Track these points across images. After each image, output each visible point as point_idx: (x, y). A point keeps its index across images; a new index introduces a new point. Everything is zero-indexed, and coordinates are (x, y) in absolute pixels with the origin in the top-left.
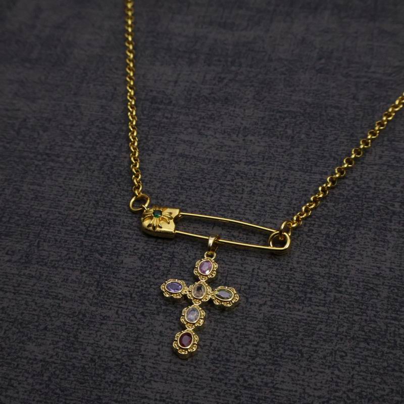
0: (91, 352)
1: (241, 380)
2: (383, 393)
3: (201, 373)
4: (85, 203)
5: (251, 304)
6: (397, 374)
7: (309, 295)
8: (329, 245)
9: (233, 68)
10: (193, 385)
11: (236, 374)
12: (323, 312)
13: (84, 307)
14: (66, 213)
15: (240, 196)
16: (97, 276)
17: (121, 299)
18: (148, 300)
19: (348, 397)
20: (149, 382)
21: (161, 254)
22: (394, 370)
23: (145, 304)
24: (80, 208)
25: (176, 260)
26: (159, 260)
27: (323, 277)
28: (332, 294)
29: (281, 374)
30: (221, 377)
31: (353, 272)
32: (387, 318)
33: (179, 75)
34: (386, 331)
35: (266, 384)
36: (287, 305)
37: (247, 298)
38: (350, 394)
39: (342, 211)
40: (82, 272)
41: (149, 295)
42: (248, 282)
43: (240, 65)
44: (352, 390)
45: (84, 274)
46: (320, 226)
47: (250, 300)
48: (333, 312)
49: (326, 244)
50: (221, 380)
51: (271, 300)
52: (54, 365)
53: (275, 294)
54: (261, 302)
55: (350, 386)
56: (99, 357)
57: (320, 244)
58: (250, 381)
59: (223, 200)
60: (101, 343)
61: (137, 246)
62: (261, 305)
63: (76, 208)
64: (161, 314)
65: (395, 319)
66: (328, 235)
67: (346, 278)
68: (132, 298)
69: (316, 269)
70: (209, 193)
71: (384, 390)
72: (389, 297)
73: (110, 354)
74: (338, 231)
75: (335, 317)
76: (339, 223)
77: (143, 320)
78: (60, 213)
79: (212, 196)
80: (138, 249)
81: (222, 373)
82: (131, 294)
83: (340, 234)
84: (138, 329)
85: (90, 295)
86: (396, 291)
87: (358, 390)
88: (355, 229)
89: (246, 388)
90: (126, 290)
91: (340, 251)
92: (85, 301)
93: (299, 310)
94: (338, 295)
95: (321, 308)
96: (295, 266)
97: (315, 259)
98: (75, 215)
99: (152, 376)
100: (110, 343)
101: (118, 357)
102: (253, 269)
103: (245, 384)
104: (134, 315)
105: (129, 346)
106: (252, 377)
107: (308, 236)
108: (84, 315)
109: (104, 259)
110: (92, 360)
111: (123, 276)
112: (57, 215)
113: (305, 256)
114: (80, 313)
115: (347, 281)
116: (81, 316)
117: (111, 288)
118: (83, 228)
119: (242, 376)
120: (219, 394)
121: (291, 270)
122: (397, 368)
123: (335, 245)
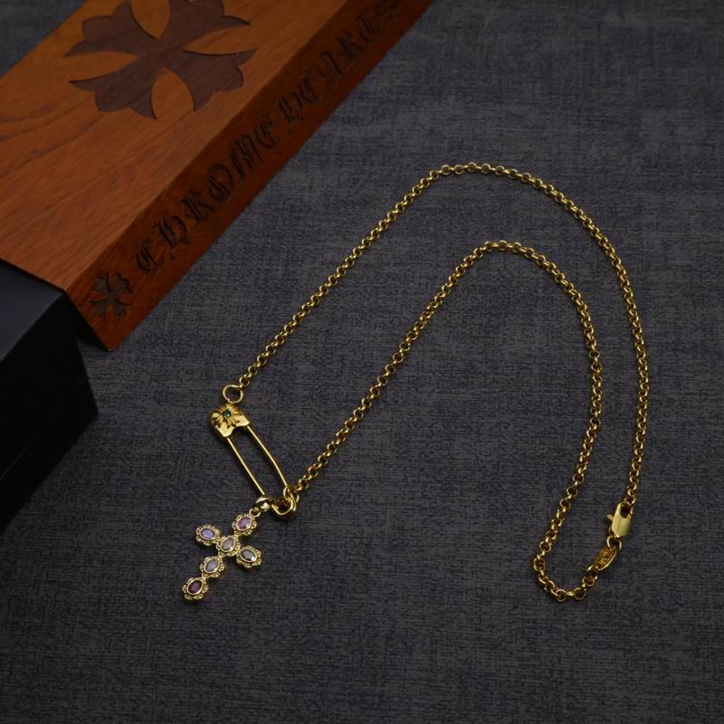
0: (288, 449)
1: (423, 455)
2: (542, 451)
3: (387, 455)
4: (249, 318)
5: (421, 393)
6: (553, 436)
7: (470, 379)
8: (483, 334)
9: (366, 168)
10: (381, 465)
11: (417, 451)
12: (484, 392)
13: (271, 412)
14: (233, 329)
15: (395, 297)
16: (277, 384)
17: (303, 402)
18: (329, 399)
19: (514, 458)
20: (344, 467)
21: (331, 358)
22: (550, 433)
23: (325, 403)
24: (245, 324)
25: (346, 362)
26: (331, 363)
27: (481, 362)
28: (491, 376)
29: (456, 447)
30: (404, 455)
31: (507, 356)
32: (540, 391)
33: (312, 179)
34: (541, 401)
35: (444, 457)
36: (453, 390)
37: (417, 388)
38: (515, 456)
39: (491, 301)
40: (262, 382)
41: (328, 394)
42: (415, 374)
43: (372, 164)
44: (516, 453)
45: (265, 384)
46: (473, 317)
47: (420, 390)
48: (494, 392)
49: (480, 333)
50: (405, 458)
51: (438, 387)
52: (257, 464)
53: (441, 382)
54: (429, 390)
55: (515, 450)
56: (296, 452)
57: (474, 334)
58: (431, 456)
59: (379, 302)
60: (295, 440)
61: (308, 354)
62: (430, 393)
63: (241, 324)
64: (343, 410)
65: (548, 391)
66: (481, 325)
67: (501, 361)
68: (313, 400)
69: (476, 356)
70: (365, 297)
71: (543, 449)
72: (540, 374)
73: (304, 449)
74: (489, 320)
75: (495, 395)
76: (490, 313)
77: (327, 417)
78: (227, 330)
79: (368, 299)
80: (309, 356)
81: (405, 452)
82: (312, 397)
83: (491, 323)
84: (325, 425)
85: (275, 401)
86: (546, 367)
87: (522, 452)
88: (505, 317)
89: (427, 462)
90: (306, 393)
91: (494, 338)
92: (272, 407)
93: (464, 393)
94: (497, 377)
95: (482, 389)
96: (455, 355)
97: (472, 348)
98: (243, 330)
99: (345, 461)
100: (303, 440)
101: (313, 450)
102: (418, 363)
103: (427, 459)
104: (318, 413)
105: (319, 440)
106: (432, 453)
107: (464, 328)
108: (273, 419)
109: (279, 368)
110: (290, 455)
111: (301, 381)
112: (225, 332)
113: (463, 345)
114: (269, 417)
115: (503, 364)
116: (270, 420)
117: (292, 393)
118: (253, 342)
119: (423, 452)
120: (405, 469)
121: (452, 359)
122: (552, 431)
123: (488, 333)
